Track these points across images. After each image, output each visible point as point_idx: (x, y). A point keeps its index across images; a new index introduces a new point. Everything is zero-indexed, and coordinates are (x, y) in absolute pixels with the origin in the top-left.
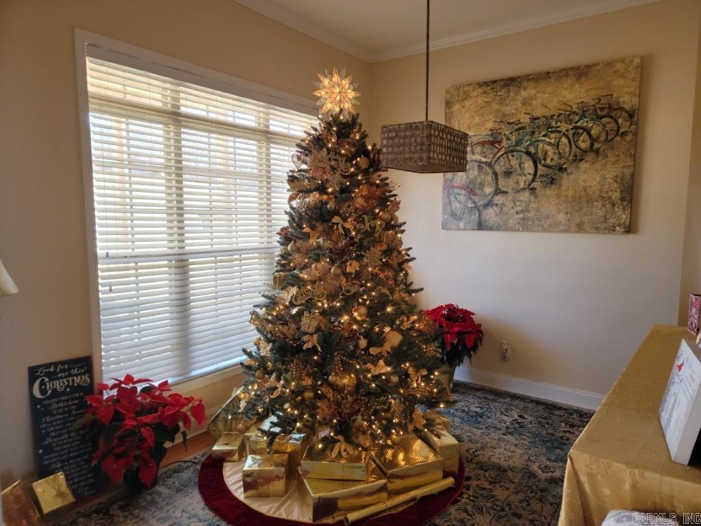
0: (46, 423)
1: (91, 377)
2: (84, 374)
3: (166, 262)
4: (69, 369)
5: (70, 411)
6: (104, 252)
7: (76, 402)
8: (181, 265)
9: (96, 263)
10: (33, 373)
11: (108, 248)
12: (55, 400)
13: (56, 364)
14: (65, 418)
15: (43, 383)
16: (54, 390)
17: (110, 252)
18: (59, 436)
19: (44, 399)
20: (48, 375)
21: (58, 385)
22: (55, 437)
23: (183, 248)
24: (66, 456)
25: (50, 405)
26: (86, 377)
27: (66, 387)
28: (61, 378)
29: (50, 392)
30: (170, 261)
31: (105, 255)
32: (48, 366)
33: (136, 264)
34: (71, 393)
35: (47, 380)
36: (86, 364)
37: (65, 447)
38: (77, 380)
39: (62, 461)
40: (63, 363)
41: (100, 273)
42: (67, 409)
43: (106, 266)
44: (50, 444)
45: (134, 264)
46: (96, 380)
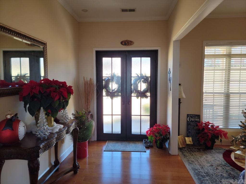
0: (189, 127)
1: (200, 119)
2: (198, 118)
3: (223, 95)
4: (195, 117)
5: (194, 126)
6: (205, 91)
7: (196, 124)
8: (227, 96)
9: (203, 94)
10: (188, 115)
11: (206, 90)
12: (192, 122)
13: (192, 115)
14: (193, 127)
15: (189, 118)
16: (192, 120)
17: (207, 91)
18: (192, 130)
19: (189, 122)
20: (191, 117)
21: (193, 119)
22: (191, 130)
23: (229, 91)
24: (193, 135)
25: (190, 123)
26: (199, 119)
27: (194, 120)
28: (193, 118)
29: (191, 120)
30: (224, 95)
31: (205, 92)
32: (191, 115)
33: (214, 95)
34: (195, 122)
35: (190, 118)
36: (199, 116)
37: (193, 133)
38: (197, 120)
39: (192, 136)
40: (194, 115)
41: (204, 96)
42: (194, 125)
43: (206, 95)
44: (190, 131)
45: (213, 95)
46: (201, 120)
